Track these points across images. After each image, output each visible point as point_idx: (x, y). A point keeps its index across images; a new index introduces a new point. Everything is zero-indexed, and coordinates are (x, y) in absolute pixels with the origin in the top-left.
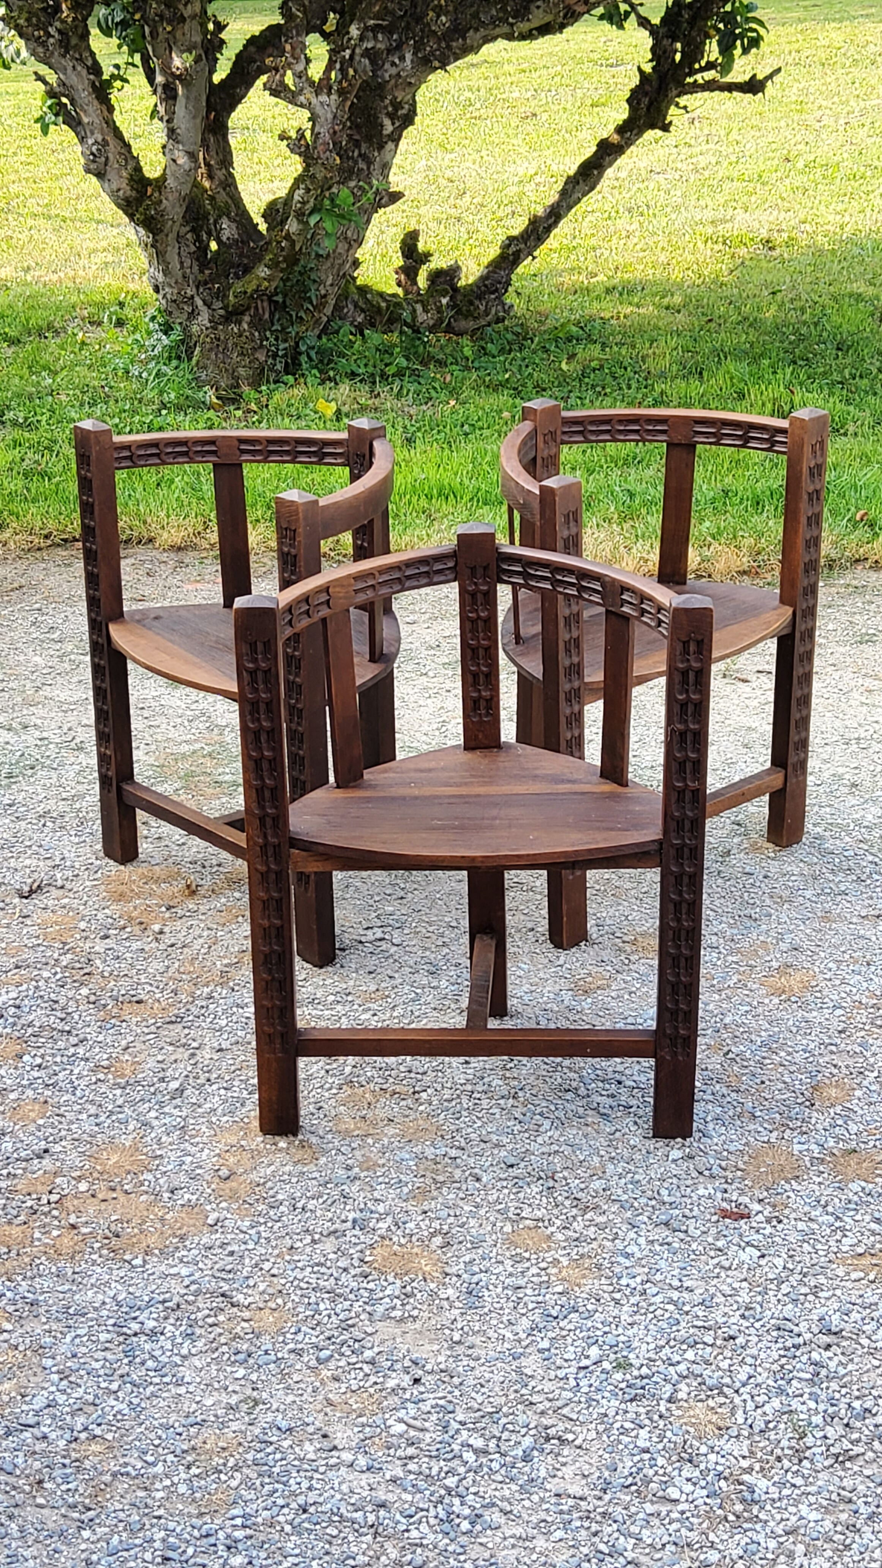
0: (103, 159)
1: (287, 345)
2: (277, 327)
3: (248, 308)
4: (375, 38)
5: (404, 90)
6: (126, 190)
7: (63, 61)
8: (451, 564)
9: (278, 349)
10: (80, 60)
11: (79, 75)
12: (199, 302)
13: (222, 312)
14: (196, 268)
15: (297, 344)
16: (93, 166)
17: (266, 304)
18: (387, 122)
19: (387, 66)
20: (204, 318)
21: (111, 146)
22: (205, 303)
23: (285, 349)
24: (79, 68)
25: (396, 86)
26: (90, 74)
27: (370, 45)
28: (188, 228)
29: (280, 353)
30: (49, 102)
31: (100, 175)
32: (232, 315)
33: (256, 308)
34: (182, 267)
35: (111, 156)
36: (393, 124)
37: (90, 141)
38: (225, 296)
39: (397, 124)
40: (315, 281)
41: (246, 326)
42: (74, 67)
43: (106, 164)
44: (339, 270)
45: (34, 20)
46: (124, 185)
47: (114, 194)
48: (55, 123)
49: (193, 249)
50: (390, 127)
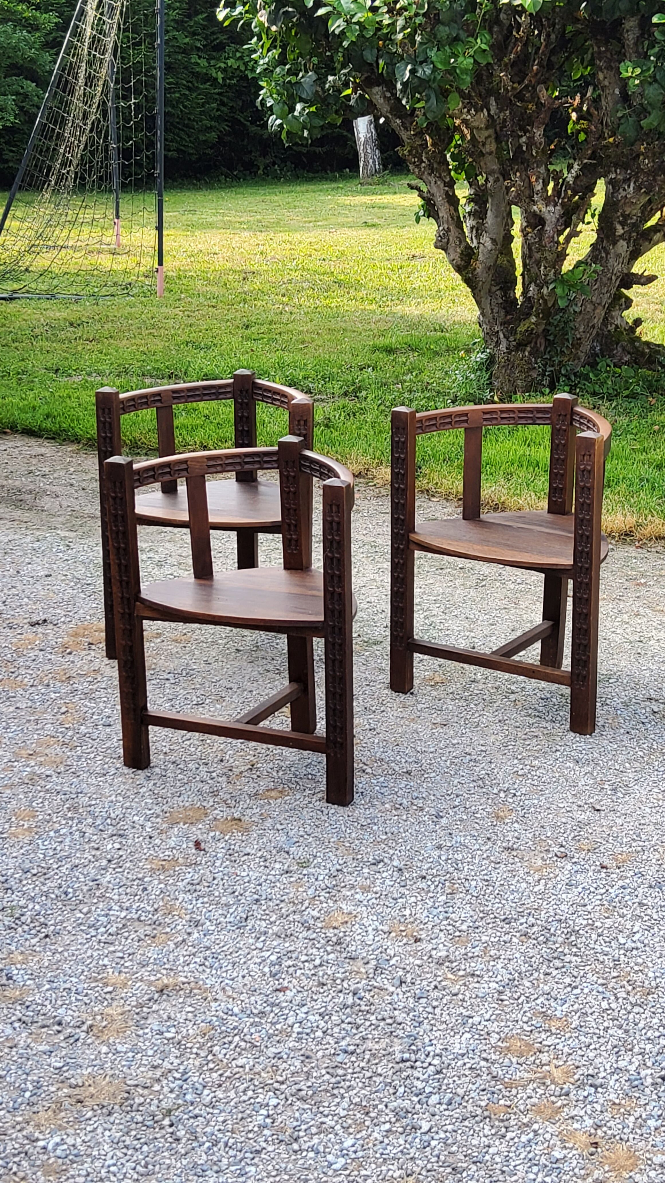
0: (446, 240)
1: (552, 369)
2: (547, 356)
3: (530, 342)
5: (630, 206)
6: (459, 260)
7: (430, 178)
9: (545, 371)
10: (440, 177)
11: (438, 186)
12: (501, 335)
13: (514, 343)
14: (502, 313)
15: (561, 368)
16: (440, 244)
17: (543, 341)
18: (619, 227)
19: (621, 190)
20: (503, 347)
21: (452, 232)
22: (505, 336)
23: (552, 371)
24: (439, 182)
25: (625, 203)
26: (445, 186)
28: (498, 288)
29: (547, 374)
30: (422, 203)
31: (445, 249)
32: (520, 346)
33: (536, 343)
34: (492, 312)
35: (451, 238)
36: (623, 229)
37: (441, 228)
38: (516, 333)
39: (627, 229)
40: (572, 329)
41: (527, 354)
42: (436, 182)
43: (448, 243)
44: (588, 322)
45: (414, 152)
46: (457, 257)
47: (451, 261)
48: (424, 215)
49: (500, 301)
50: (622, 231)
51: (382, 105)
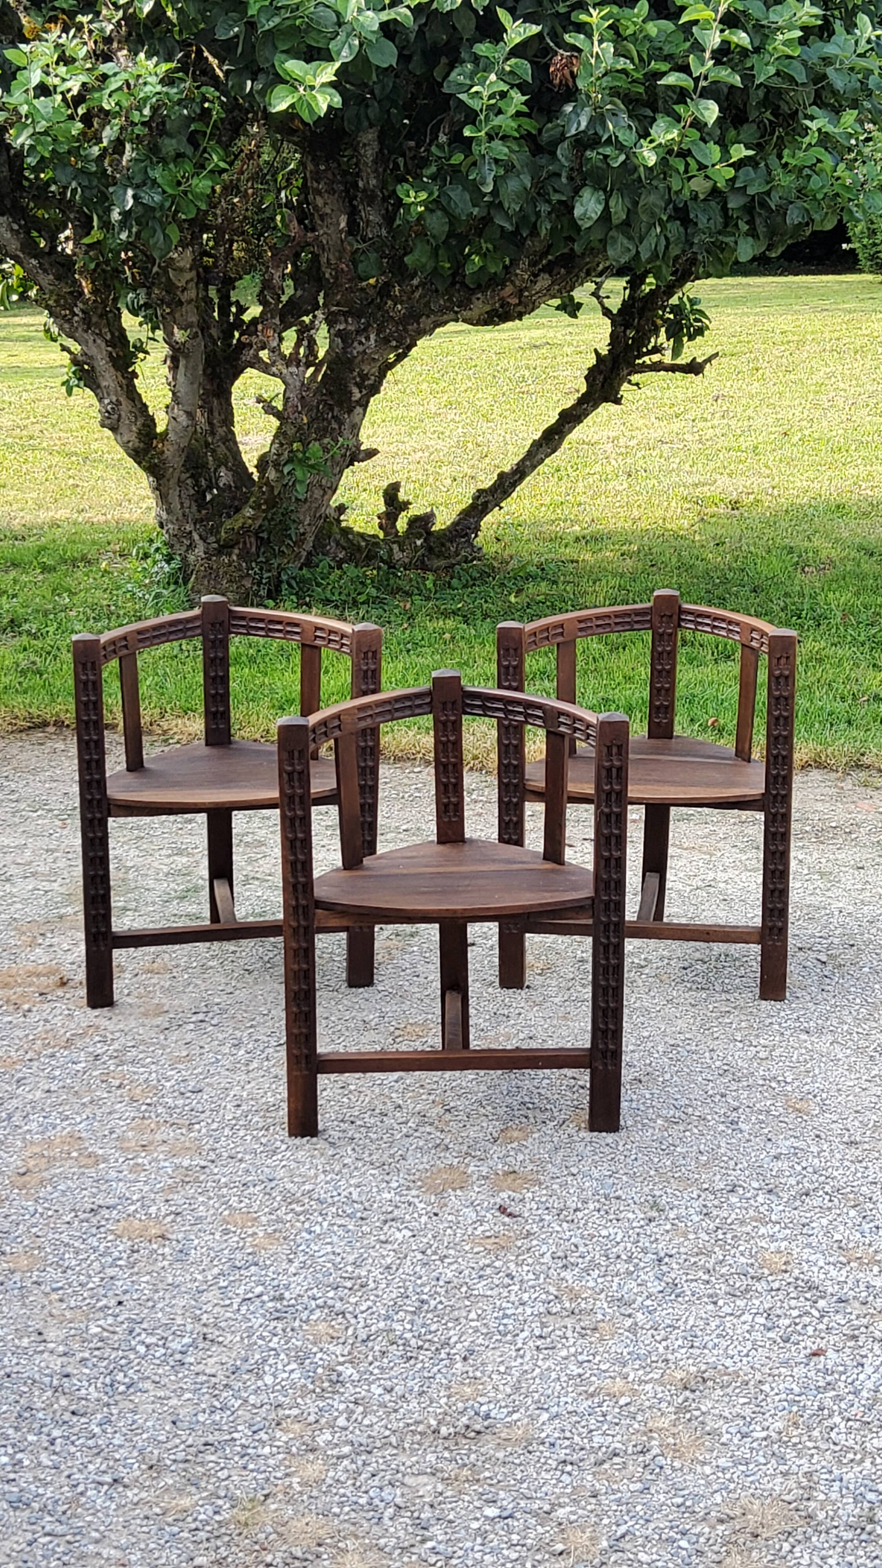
0: (116, 416)
1: (270, 574)
2: (262, 559)
3: (238, 543)
4: (346, 322)
5: (372, 364)
6: (135, 442)
7: (85, 335)
8: (428, 700)
9: (262, 578)
10: (100, 335)
11: (99, 346)
12: (196, 537)
13: (216, 546)
14: (194, 508)
15: (279, 573)
16: (107, 422)
17: (253, 540)
18: (356, 391)
20: (200, 551)
21: (124, 406)
22: (201, 537)
23: (269, 578)
24: (99, 341)
25: (366, 360)
26: (107, 346)
27: (342, 327)
28: (188, 475)
29: (264, 581)
30: (74, 369)
31: (113, 429)
32: (224, 548)
33: (245, 543)
34: (182, 507)
35: (123, 414)
36: (361, 393)
37: (106, 401)
38: (219, 532)
39: (364, 392)
40: (294, 521)
41: (235, 558)
42: (94, 341)
43: (119, 420)
44: (315, 512)
45: (62, 302)
46: (133, 437)
47: (125, 445)
48: (78, 386)
49: (192, 492)
50: (358, 395)
51: (8, 240)
